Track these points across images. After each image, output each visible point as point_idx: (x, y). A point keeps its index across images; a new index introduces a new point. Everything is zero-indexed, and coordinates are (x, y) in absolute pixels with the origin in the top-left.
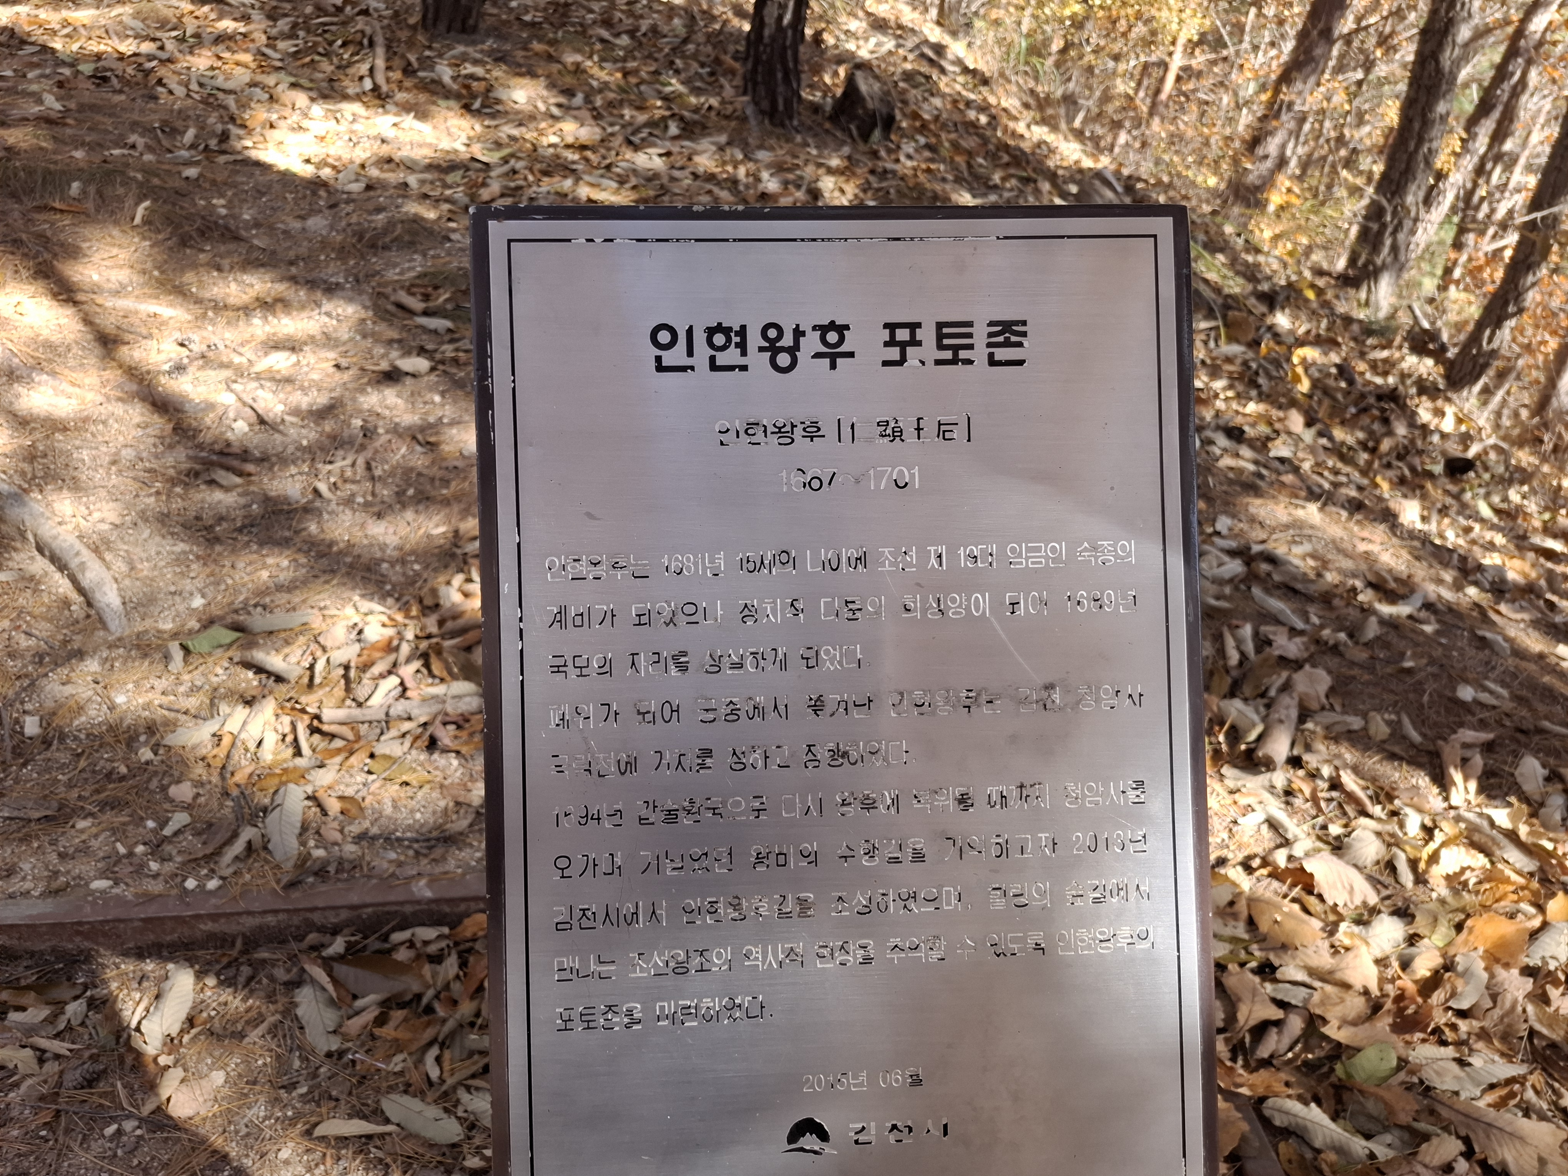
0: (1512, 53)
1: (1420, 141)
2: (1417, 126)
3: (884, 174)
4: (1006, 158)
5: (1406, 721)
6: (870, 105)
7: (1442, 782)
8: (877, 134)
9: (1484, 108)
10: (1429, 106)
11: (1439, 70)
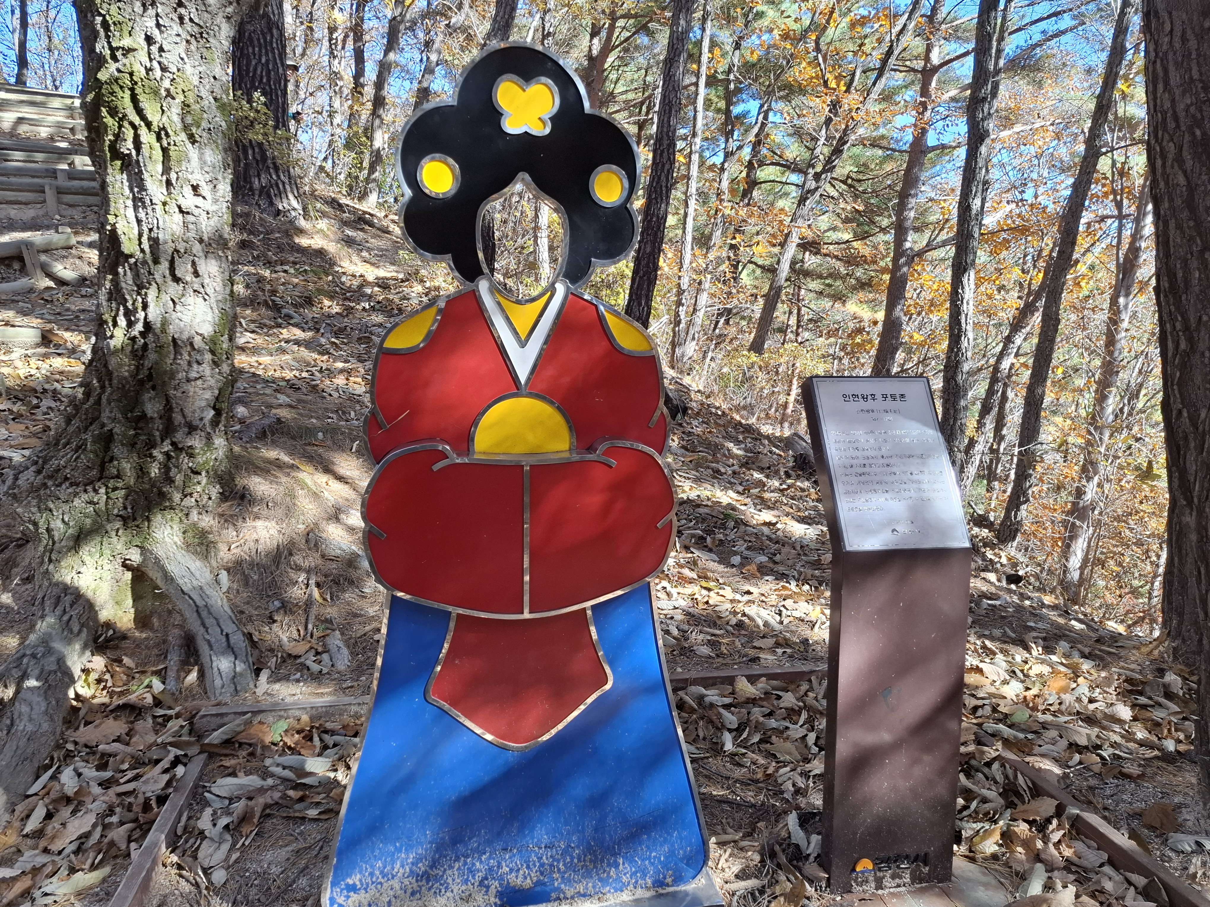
0: (994, 380)
1: (955, 420)
2: (952, 412)
3: (690, 434)
4: (742, 430)
5: (1007, 629)
6: (675, 402)
7: (1027, 649)
8: (679, 416)
9: (985, 410)
10: (955, 403)
11: (957, 385)
